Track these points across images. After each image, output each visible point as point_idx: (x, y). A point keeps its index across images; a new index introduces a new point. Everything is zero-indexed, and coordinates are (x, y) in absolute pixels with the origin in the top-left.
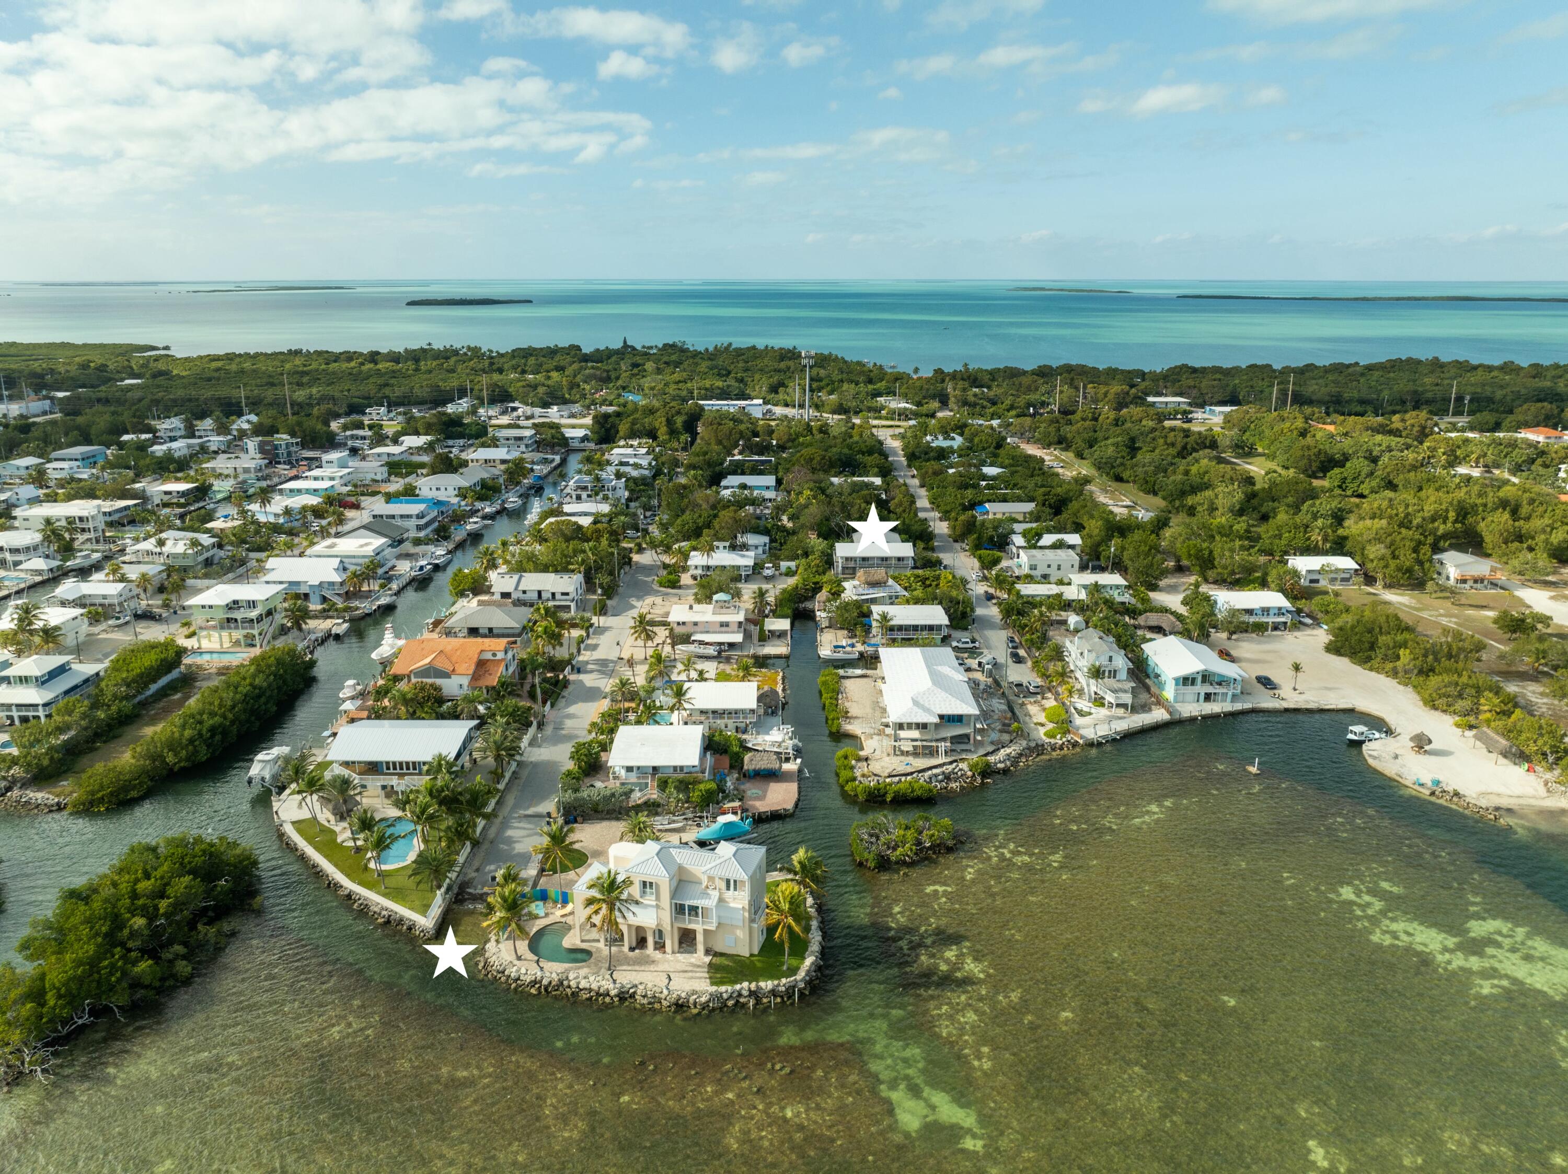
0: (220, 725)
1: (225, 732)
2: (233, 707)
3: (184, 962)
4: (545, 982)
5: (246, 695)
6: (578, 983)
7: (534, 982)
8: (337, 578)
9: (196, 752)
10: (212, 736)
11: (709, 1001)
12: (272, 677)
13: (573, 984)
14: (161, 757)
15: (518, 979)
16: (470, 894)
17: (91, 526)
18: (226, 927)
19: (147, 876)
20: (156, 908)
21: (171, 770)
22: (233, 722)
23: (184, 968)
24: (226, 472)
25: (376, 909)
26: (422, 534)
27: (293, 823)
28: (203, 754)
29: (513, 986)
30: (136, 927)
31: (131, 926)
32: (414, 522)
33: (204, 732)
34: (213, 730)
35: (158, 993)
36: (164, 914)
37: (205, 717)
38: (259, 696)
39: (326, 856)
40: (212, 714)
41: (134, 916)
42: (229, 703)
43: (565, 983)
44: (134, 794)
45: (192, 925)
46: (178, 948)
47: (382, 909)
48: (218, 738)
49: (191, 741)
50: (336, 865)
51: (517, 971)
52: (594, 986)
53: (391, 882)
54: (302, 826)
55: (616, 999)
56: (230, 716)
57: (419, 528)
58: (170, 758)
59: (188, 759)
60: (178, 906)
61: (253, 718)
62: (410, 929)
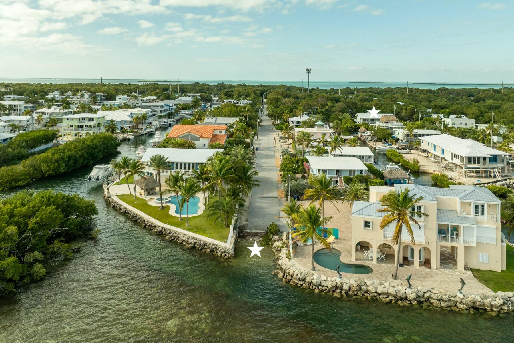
0: (74, 156)
1: (76, 161)
2: (82, 149)
3: (41, 265)
4: (345, 287)
5: (88, 146)
6: (376, 288)
7: (336, 287)
8: (129, 119)
9: (59, 166)
10: (69, 161)
11: (504, 304)
12: (101, 142)
13: (371, 289)
14: (39, 167)
15: (320, 285)
16: (248, 232)
17: (18, 109)
18: (75, 246)
19: (23, 204)
20: (26, 225)
21: (43, 176)
22: (80, 157)
23: (39, 269)
24: (76, 102)
25: (184, 239)
26: (163, 114)
27: (117, 196)
28: (63, 169)
29: (316, 291)
30: (9, 232)
31: (6, 232)
32: (160, 109)
33: (65, 157)
34: (70, 157)
35: (16, 287)
36: (32, 229)
37: (66, 151)
38: (95, 149)
39: (142, 210)
40: (70, 150)
41: (8, 226)
42: (79, 148)
43: (364, 288)
44: (20, 183)
45: (50, 240)
46: (37, 254)
47: (189, 238)
48: (72, 162)
49: (57, 161)
50: (150, 215)
51: (318, 278)
52: (392, 291)
53: (192, 223)
54: (123, 197)
55: (415, 303)
56: (80, 153)
57: (162, 111)
58: (44, 168)
59: (54, 170)
60: (41, 225)
61: (90, 158)
62: (212, 251)
